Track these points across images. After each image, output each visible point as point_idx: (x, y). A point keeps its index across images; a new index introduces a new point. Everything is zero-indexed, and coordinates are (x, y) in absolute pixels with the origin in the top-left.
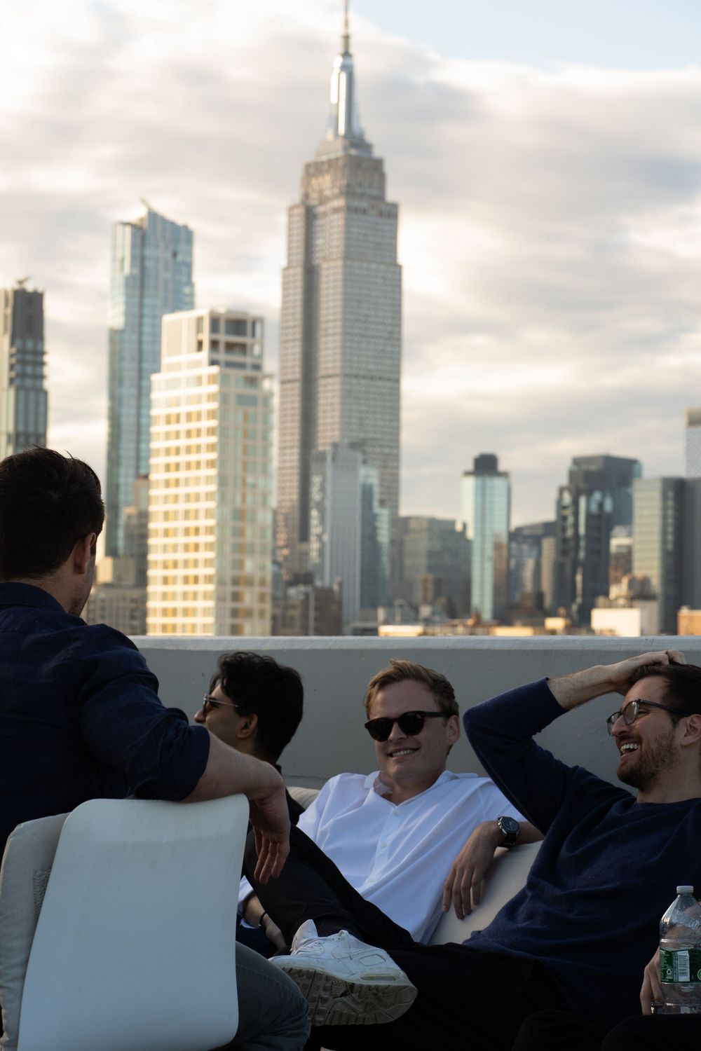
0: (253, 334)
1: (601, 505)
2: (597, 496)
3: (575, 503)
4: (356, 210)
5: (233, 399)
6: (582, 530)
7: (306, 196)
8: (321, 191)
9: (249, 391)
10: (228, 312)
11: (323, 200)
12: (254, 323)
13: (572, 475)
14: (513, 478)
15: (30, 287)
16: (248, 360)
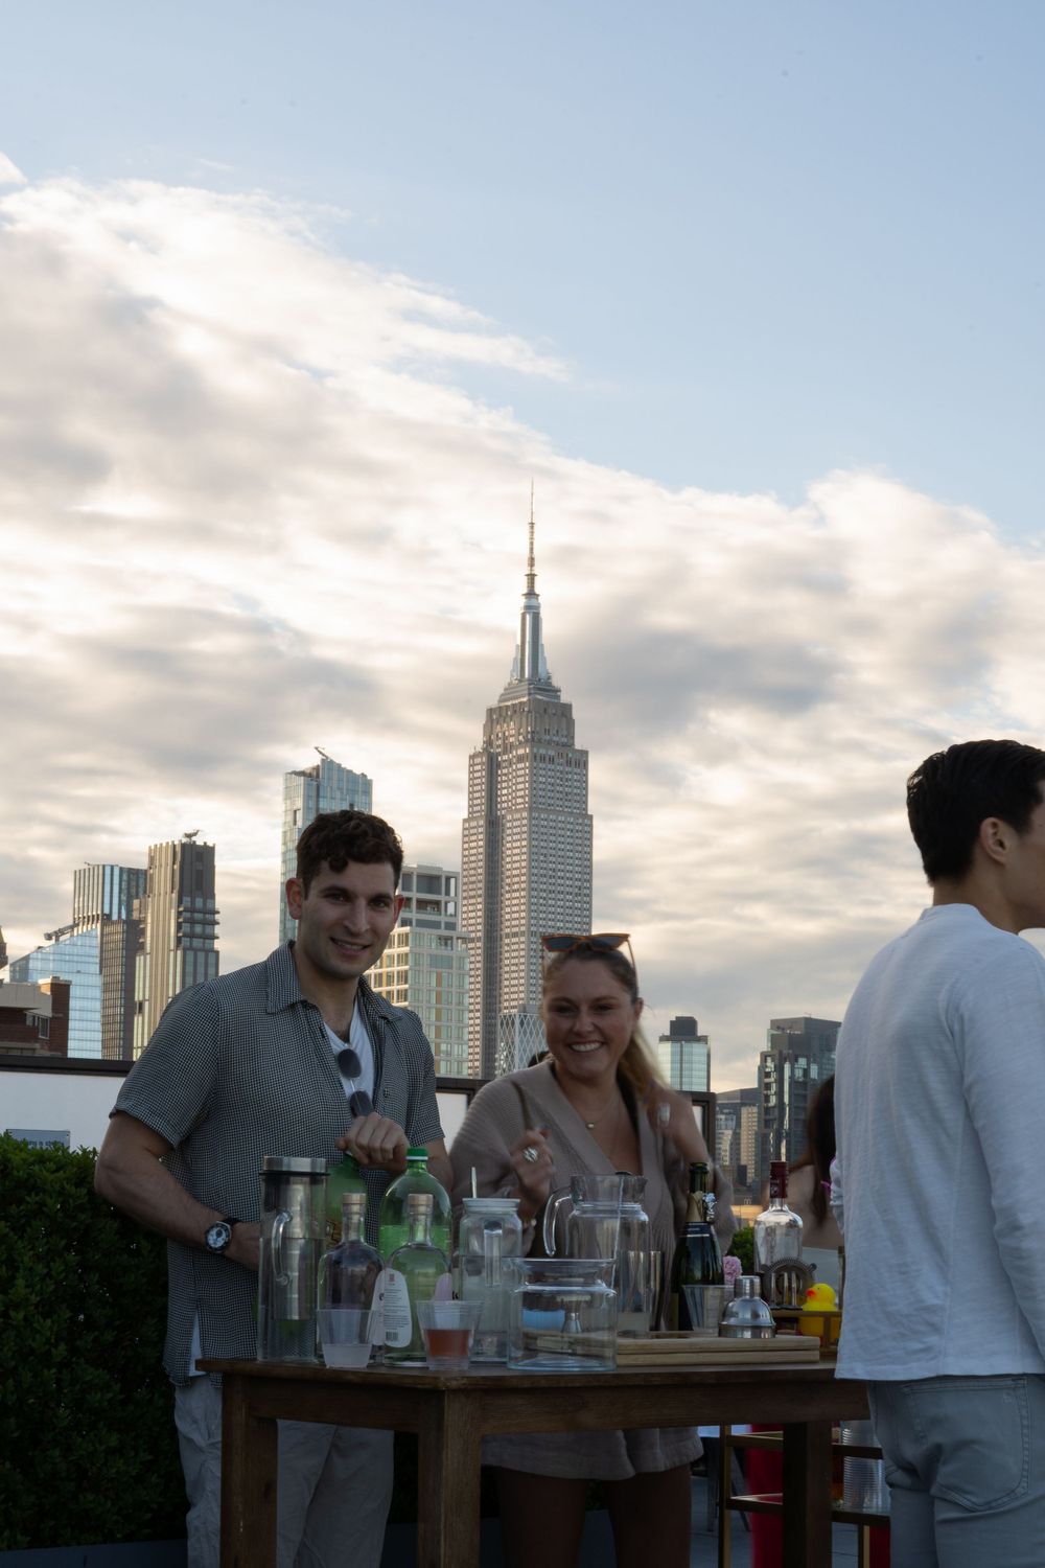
0: (448, 893)
1: (806, 1072)
2: (802, 1062)
3: (780, 1070)
4: (543, 759)
5: (426, 961)
6: (786, 1100)
7: (489, 743)
8: (505, 738)
9: (444, 952)
10: (419, 867)
11: (507, 748)
12: (448, 879)
13: (774, 1039)
14: (712, 1044)
15: (199, 841)
16: (442, 919)
